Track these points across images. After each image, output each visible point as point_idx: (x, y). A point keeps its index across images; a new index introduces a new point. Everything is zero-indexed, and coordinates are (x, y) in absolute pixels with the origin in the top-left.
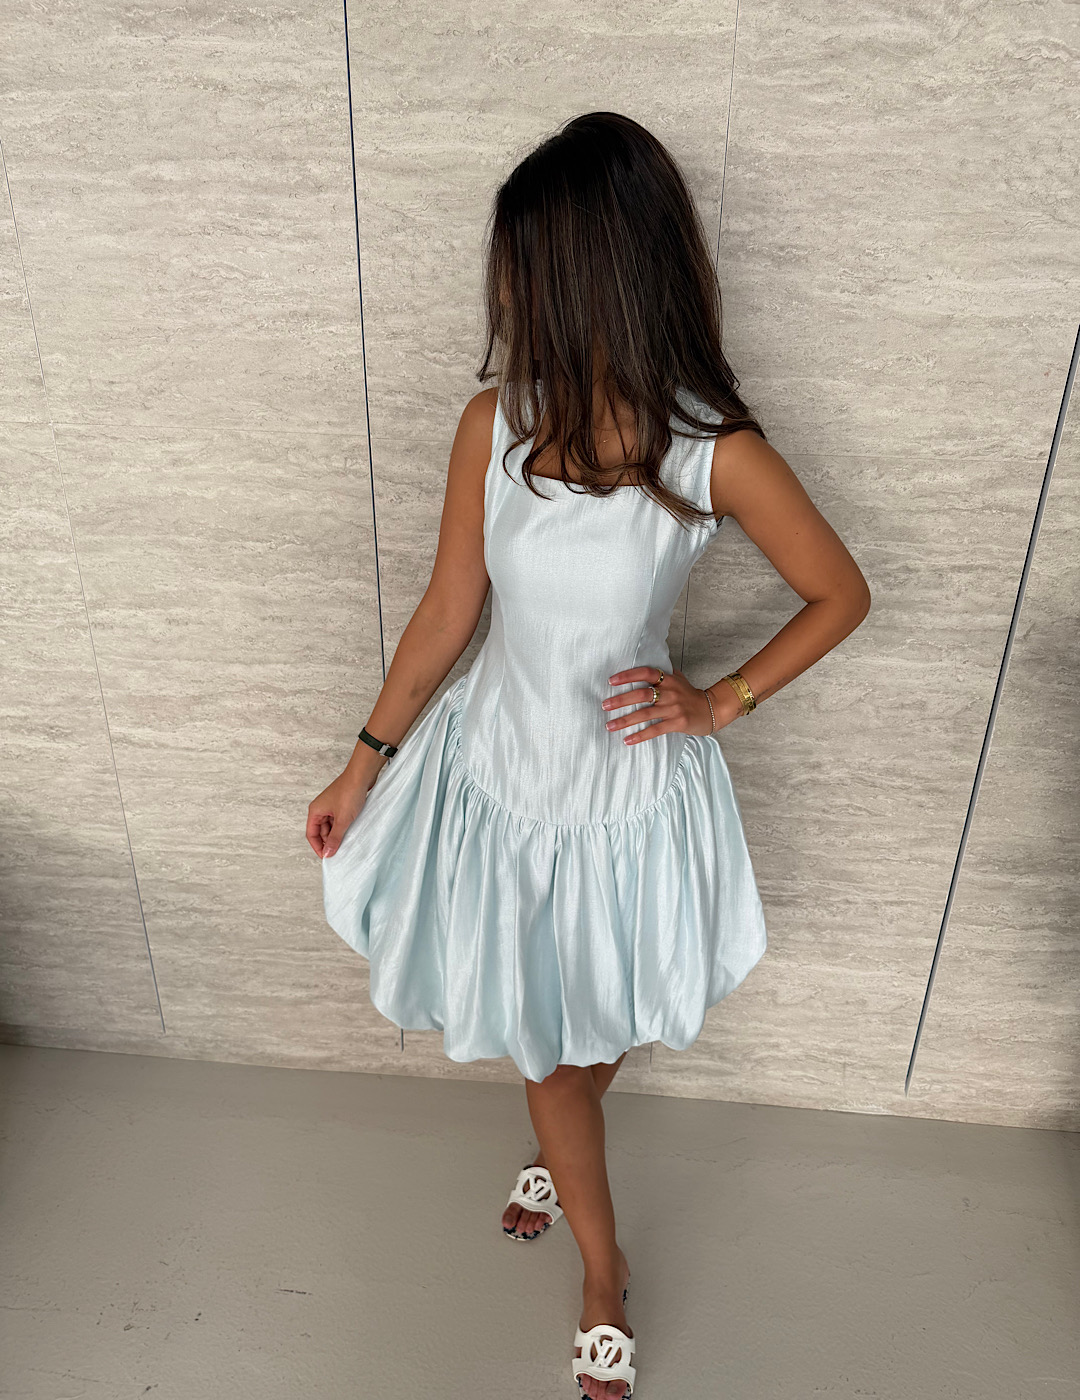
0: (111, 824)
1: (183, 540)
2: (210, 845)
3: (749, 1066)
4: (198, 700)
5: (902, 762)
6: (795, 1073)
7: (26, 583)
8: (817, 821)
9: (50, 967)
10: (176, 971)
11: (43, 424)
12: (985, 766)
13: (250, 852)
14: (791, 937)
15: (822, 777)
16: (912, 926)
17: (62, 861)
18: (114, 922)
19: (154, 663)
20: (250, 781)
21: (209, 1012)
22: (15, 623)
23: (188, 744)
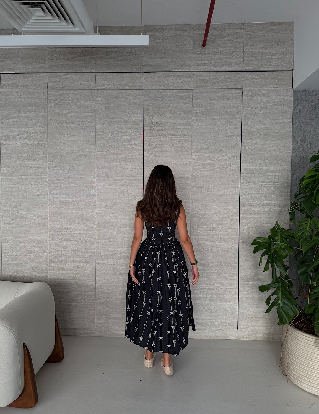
0: (93, 280)
1: (113, 228)
2: (110, 283)
3: (208, 327)
4: (112, 255)
5: (226, 261)
6: (217, 328)
7: (87, 236)
8: (214, 273)
9: (75, 313)
10: (100, 312)
11: (94, 212)
12: (240, 261)
13: (117, 284)
14: (213, 297)
15: (214, 264)
16: (233, 293)
17: (82, 289)
18: (90, 302)
19: (106, 249)
20: (119, 270)
21: (105, 322)
22: (83, 243)
23: (109, 263)
